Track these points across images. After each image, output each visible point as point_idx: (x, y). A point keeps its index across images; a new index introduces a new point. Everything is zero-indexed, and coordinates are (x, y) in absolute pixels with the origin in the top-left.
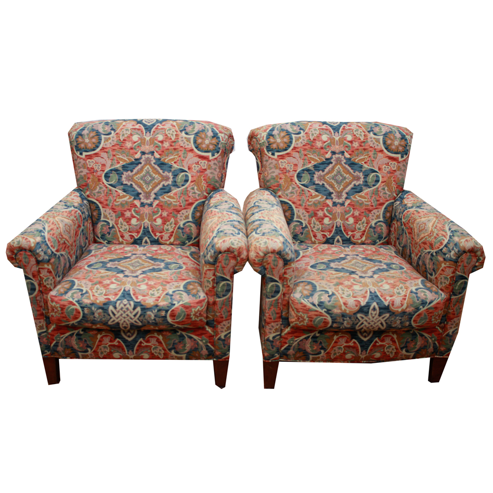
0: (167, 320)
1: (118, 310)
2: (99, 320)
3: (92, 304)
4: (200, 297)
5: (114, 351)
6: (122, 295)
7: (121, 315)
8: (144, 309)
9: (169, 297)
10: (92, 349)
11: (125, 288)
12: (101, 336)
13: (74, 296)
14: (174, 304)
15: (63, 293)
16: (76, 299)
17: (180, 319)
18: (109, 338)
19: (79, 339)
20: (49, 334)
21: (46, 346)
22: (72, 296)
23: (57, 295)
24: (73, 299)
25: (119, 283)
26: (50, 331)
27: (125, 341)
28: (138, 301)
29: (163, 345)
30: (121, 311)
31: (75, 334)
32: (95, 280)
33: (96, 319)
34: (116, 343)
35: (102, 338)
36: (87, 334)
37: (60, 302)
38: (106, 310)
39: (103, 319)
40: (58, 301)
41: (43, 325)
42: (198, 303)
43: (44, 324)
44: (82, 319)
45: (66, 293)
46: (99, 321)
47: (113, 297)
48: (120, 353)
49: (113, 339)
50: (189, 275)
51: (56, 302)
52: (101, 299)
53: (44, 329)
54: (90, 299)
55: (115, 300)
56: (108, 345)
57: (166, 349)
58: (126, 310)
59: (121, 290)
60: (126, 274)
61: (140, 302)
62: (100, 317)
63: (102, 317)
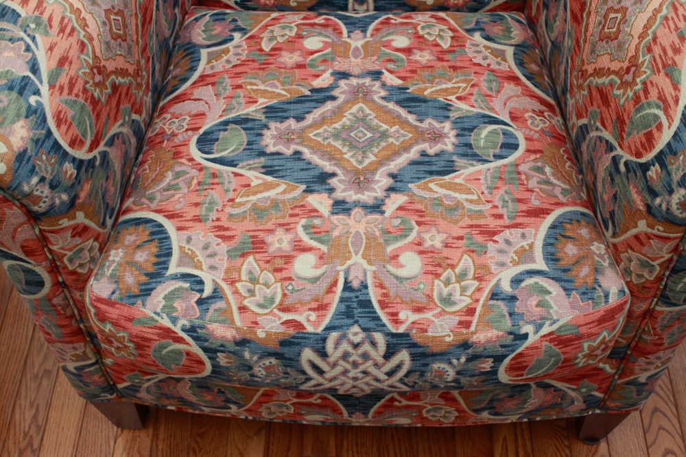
0: (498, 379)
1: (332, 359)
3: (243, 343)
4: (607, 296)
5: (309, 412)
6: (343, 308)
7: (345, 372)
8: (423, 355)
9: (502, 306)
10: (240, 407)
11: (347, 272)
13: (174, 309)
14: (526, 336)
15: (136, 291)
16: (184, 322)
17: (540, 372)
19: (200, 387)
21: (103, 388)
22: (169, 309)
23: (114, 298)
24: (174, 321)
25: (324, 248)
26: (108, 362)
27: (344, 397)
28: (402, 329)
29: (459, 404)
30: (341, 362)
32: (240, 230)
33: (257, 379)
37: (128, 325)
38: (291, 359)
39: (283, 380)
40: (122, 322)
41: (85, 352)
42: (601, 321)
43: (89, 351)
44: (209, 376)
45: (146, 292)
46: (268, 383)
47: (313, 317)
48: (326, 415)
50: (547, 182)
51: (115, 324)
52: (271, 325)
53: (88, 359)
54: (233, 322)
55: (320, 330)
56: (290, 402)
57: (467, 410)
58: (360, 360)
59: (335, 283)
60: (339, 195)
61: (405, 335)
62: (273, 375)
63: (278, 375)
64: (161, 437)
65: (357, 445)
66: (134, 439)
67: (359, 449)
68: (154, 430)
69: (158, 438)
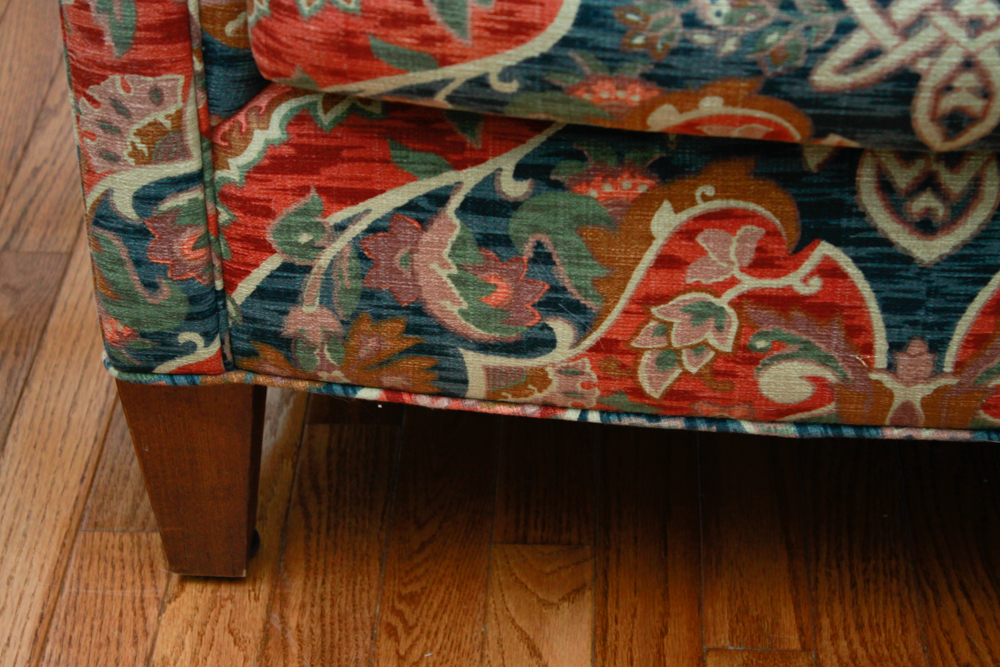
2: (730, 46)
5: (779, 344)
10: (584, 329)
12: (684, 216)
18: (752, 232)
19: (486, 241)
20: (225, 197)
21: (192, 300)
26: (233, 171)
27: (884, 263)
31: (456, 201)
33: (702, 38)
34: (802, 281)
35: (687, 233)
36: (560, 198)
39: (772, 38)
41: (179, 116)
43: (190, 113)
44: (566, 42)
46: (729, 61)
48: (825, 361)
49: (779, 250)
53: (184, 154)
56: (731, 294)
62: (750, 17)
63: (764, 16)
64: (295, 600)
65: (860, 627)
66: (215, 605)
67: (868, 635)
68: (274, 587)
69: (284, 601)
